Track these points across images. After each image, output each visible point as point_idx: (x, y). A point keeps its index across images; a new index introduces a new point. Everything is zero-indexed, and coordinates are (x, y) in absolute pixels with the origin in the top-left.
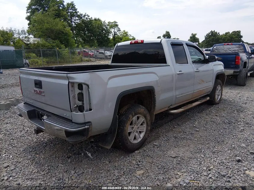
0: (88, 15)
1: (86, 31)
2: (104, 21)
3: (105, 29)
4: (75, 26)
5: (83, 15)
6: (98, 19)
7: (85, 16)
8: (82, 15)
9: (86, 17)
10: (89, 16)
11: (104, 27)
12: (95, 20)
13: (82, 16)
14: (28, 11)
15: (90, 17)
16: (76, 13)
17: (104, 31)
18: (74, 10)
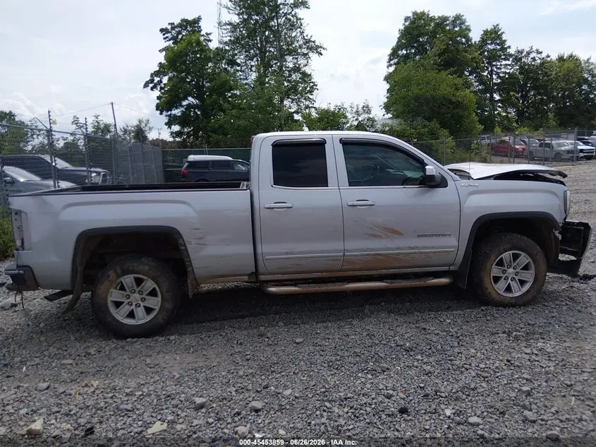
0: (537, 50)
1: (529, 91)
2: (588, 60)
3: (590, 79)
4: (499, 81)
5: (525, 53)
6: (571, 56)
7: (528, 53)
8: (522, 53)
9: (532, 55)
10: (541, 53)
11: (586, 76)
12: (561, 59)
13: (523, 55)
14: (392, 62)
15: (544, 55)
16: (503, 49)
17: (585, 87)
18: (498, 44)
